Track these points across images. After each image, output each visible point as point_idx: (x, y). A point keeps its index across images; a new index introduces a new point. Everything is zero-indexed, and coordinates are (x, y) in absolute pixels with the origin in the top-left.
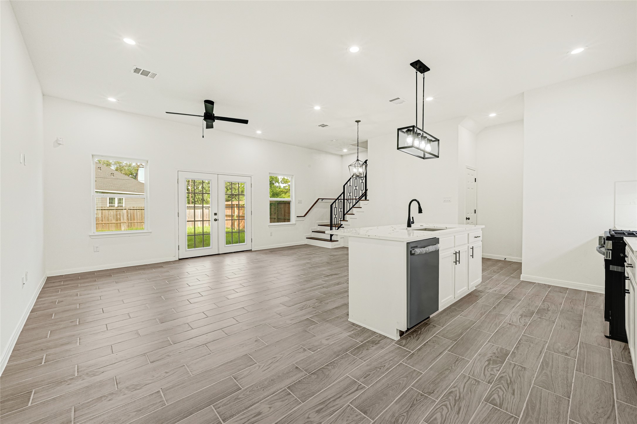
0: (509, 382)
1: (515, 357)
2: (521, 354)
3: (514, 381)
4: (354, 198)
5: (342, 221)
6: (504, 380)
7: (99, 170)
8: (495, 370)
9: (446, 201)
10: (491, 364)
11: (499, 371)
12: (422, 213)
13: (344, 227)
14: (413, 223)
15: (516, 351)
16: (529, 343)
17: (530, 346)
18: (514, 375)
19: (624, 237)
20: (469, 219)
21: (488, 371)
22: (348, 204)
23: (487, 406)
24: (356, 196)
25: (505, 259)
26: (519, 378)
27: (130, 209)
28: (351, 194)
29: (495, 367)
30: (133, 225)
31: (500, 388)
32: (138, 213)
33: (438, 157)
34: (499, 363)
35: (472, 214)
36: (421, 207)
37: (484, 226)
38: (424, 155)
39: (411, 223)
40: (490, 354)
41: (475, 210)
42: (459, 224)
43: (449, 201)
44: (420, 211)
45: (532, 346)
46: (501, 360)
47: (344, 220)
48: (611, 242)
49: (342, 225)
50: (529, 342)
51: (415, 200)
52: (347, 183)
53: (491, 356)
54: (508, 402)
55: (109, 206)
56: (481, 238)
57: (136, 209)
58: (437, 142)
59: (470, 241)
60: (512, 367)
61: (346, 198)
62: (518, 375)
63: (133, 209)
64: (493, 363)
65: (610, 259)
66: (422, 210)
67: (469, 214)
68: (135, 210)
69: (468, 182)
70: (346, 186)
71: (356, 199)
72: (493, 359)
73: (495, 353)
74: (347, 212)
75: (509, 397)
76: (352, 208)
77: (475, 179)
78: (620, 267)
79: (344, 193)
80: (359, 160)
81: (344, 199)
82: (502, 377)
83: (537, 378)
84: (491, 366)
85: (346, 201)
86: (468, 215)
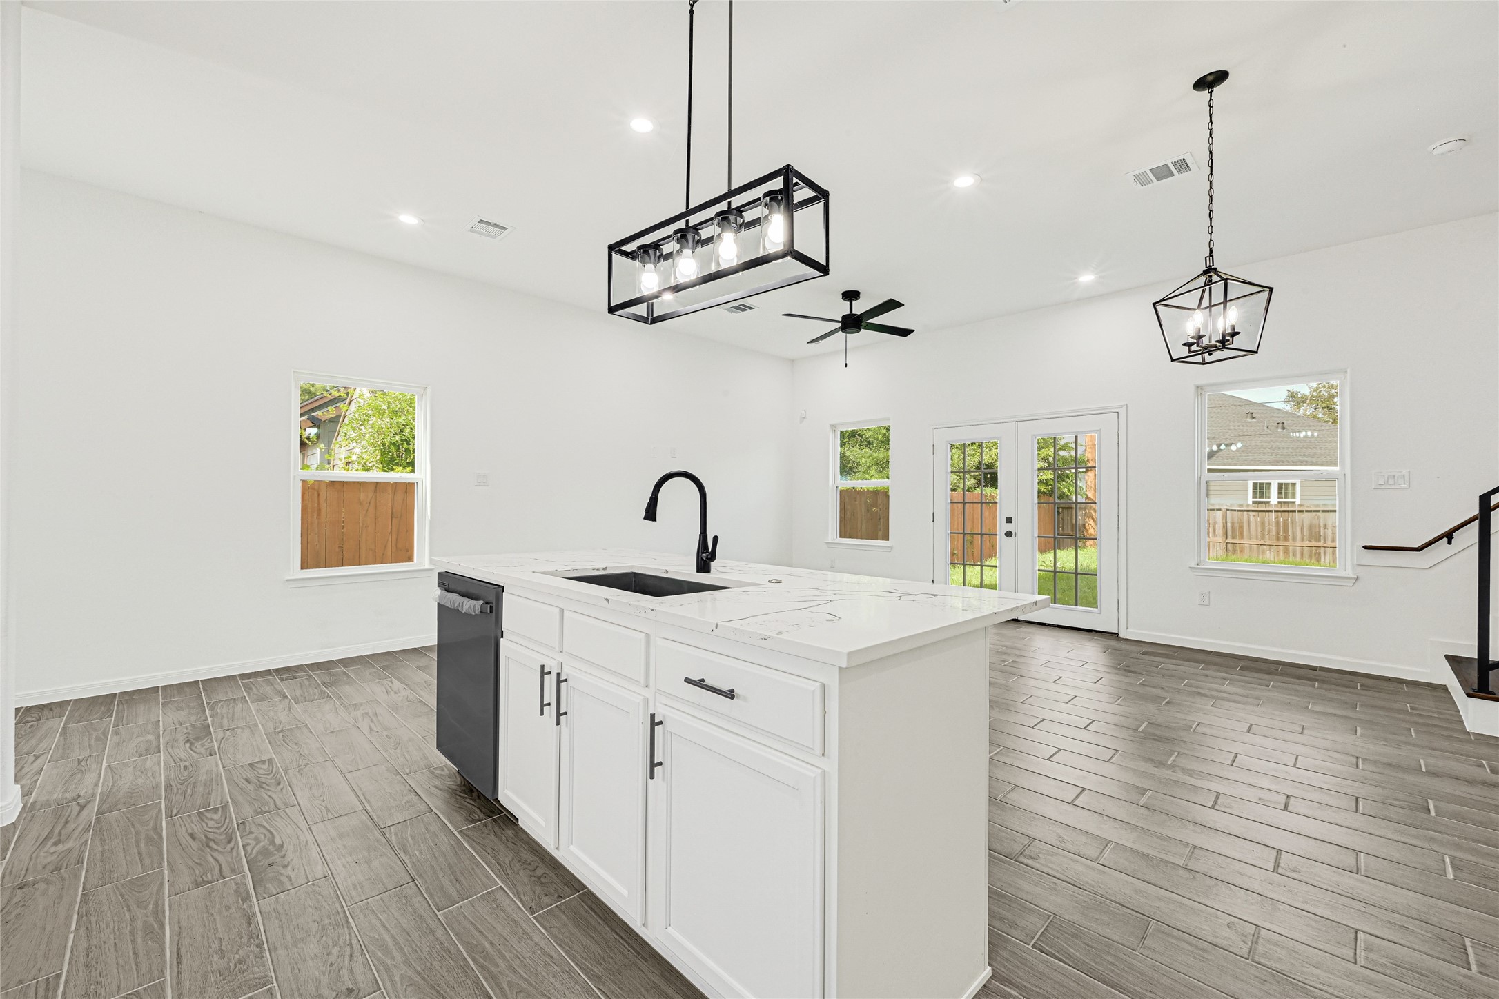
0: (212, 844)
1: (236, 891)
2: (228, 908)
3: (203, 851)
6: (221, 840)
7: (1249, 420)
8: (253, 843)
10: (270, 845)
11: (243, 846)
15: (245, 906)
16: (229, 961)
17: (222, 954)
18: (211, 859)
21: (262, 833)
23: (219, 802)
26: (196, 861)
27: (1231, 510)
29: (258, 847)
30: (1238, 548)
31: (218, 828)
32: (1252, 519)
34: (254, 857)
40: (292, 860)
45: (216, 957)
46: (259, 864)
50: (232, 966)
53: (284, 857)
54: (192, 823)
55: (1254, 502)
57: (1245, 511)
60: (225, 869)
62: (203, 863)
63: (1239, 511)
64: (267, 849)
68: (1245, 513)
72: (275, 855)
73: (285, 867)
75: (195, 828)
82: (229, 842)
83: (162, 884)
84: (265, 842)
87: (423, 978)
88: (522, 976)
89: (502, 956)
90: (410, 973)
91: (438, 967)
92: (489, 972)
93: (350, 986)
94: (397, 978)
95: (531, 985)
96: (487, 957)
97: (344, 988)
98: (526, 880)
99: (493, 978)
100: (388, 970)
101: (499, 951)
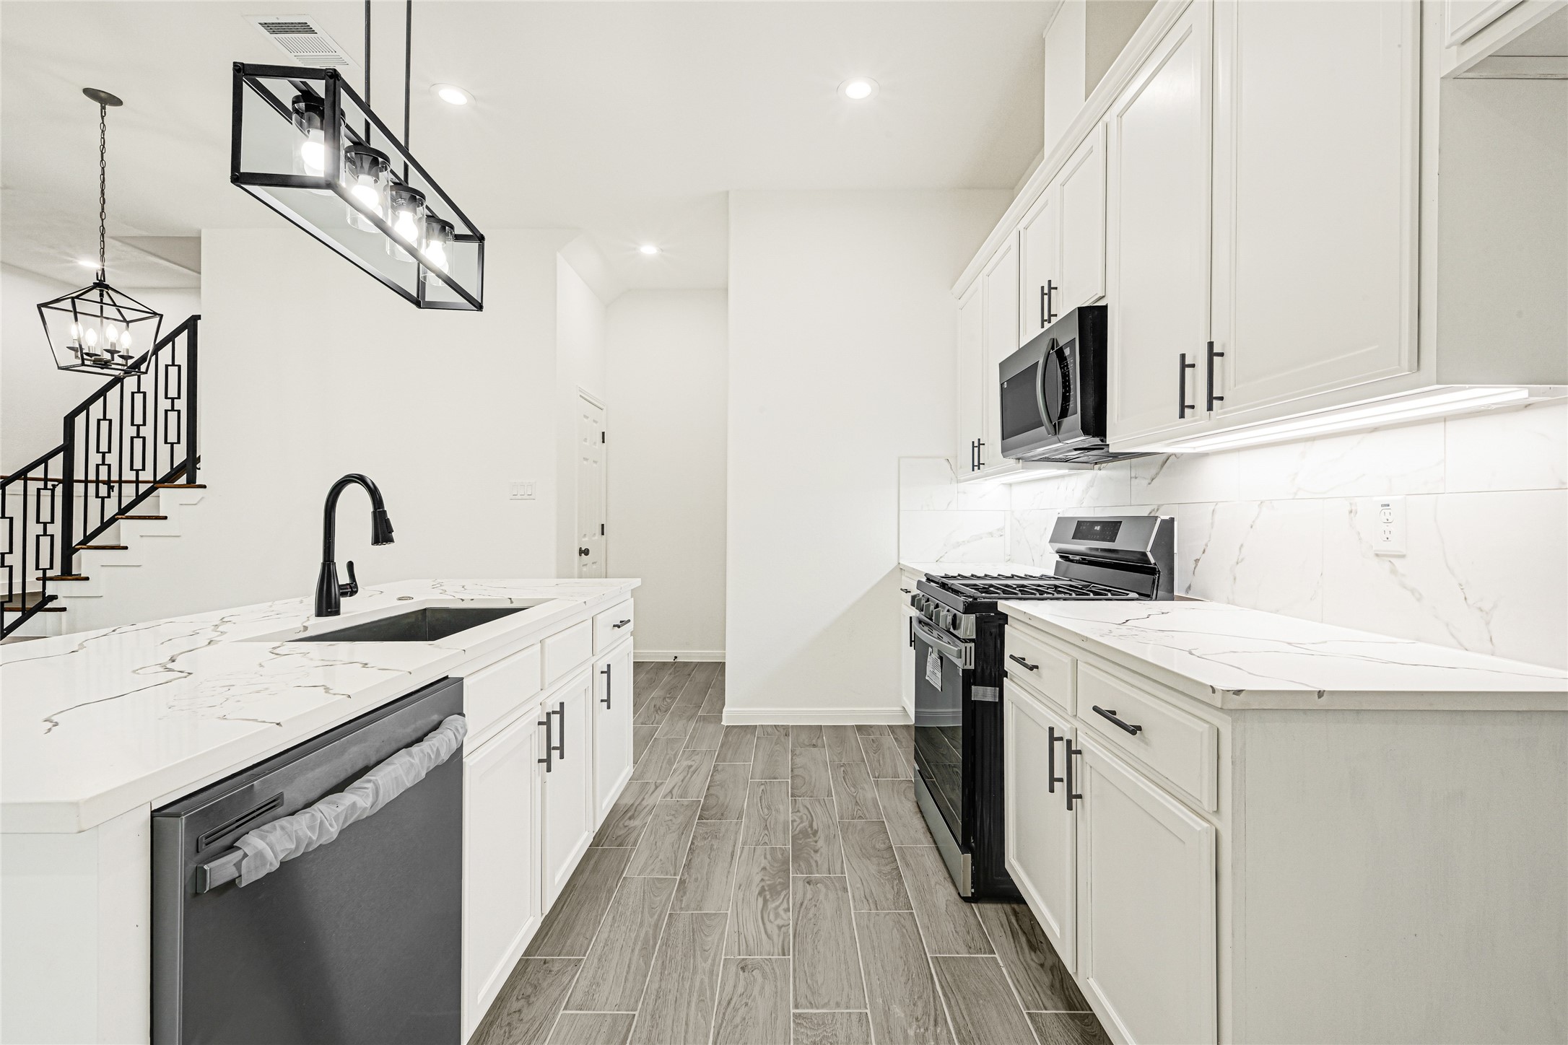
4: (129, 475)
5: (51, 579)
9: (519, 497)
12: (390, 540)
13: (64, 609)
14: (351, 589)
19: (1000, 603)
20: (586, 552)
22: (94, 504)
24: (138, 465)
25: (676, 657)
28: (112, 458)
33: (479, 307)
35: (596, 538)
36: (385, 512)
37: (637, 582)
38: (421, 286)
39: (335, 590)
41: (603, 525)
42: (558, 577)
43: (528, 497)
44: (382, 533)
47: (67, 573)
48: (973, 617)
49: (54, 598)
51: (361, 479)
52: (85, 406)
56: (630, 627)
58: (475, 245)
59: (598, 648)
61: (79, 474)
65: (972, 667)
66: (391, 531)
67: (586, 539)
69: (585, 440)
70: (80, 420)
71: (137, 482)
74: (87, 538)
76: (113, 520)
77: (603, 433)
78: (989, 689)
79: (67, 448)
80: (107, 287)
81: (68, 481)
85: (78, 489)
86: (583, 540)
87: (694, 951)
88: (642, 917)
89: (637, 937)
90: (699, 959)
91: (680, 953)
92: (655, 931)
93: (741, 973)
94: (710, 961)
95: (643, 908)
96: (646, 941)
97: (746, 974)
98: (541, 1000)
99: (657, 926)
100: (711, 972)
101: (634, 944)
